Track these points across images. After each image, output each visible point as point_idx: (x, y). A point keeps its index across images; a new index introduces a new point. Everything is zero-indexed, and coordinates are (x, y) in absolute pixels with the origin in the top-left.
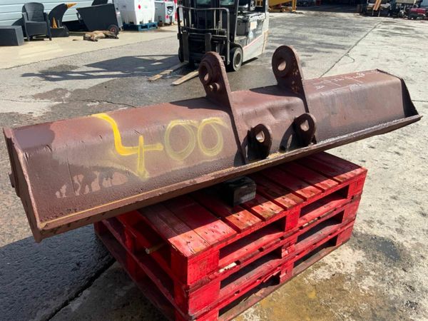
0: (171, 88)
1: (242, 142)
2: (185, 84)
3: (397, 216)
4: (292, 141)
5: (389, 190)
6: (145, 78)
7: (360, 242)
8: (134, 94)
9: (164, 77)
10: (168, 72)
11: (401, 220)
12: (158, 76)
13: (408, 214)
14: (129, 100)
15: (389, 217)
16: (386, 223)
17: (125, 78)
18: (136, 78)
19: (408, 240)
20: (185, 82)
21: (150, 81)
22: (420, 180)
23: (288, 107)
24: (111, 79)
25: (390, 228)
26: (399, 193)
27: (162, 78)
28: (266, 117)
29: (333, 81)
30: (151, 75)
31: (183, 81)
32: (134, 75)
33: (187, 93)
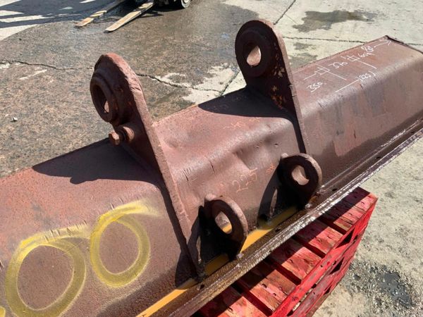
0: (104, 36)
1: (187, 235)
2: (122, 29)
3: (397, 226)
4: (277, 200)
5: (381, 182)
6: (72, 24)
7: (357, 277)
8: (56, 49)
9: (96, 21)
10: (100, 13)
11: (403, 232)
12: (89, 20)
13: (410, 222)
14: (51, 58)
15: (389, 229)
16: (385, 239)
17: (46, 25)
18: (61, 24)
19: (417, 267)
20: (123, 26)
21: (79, 28)
22: (415, 163)
23: (269, 141)
24: (29, 26)
25: (391, 247)
26: (394, 186)
27: (93, 22)
28: (232, 169)
29: (333, 69)
30: (79, 19)
31: (120, 25)
32: (58, 19)
33: (125, 44)
